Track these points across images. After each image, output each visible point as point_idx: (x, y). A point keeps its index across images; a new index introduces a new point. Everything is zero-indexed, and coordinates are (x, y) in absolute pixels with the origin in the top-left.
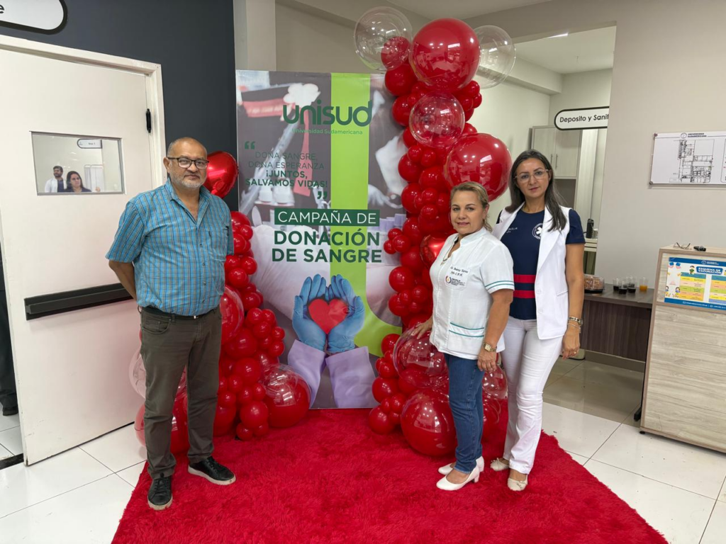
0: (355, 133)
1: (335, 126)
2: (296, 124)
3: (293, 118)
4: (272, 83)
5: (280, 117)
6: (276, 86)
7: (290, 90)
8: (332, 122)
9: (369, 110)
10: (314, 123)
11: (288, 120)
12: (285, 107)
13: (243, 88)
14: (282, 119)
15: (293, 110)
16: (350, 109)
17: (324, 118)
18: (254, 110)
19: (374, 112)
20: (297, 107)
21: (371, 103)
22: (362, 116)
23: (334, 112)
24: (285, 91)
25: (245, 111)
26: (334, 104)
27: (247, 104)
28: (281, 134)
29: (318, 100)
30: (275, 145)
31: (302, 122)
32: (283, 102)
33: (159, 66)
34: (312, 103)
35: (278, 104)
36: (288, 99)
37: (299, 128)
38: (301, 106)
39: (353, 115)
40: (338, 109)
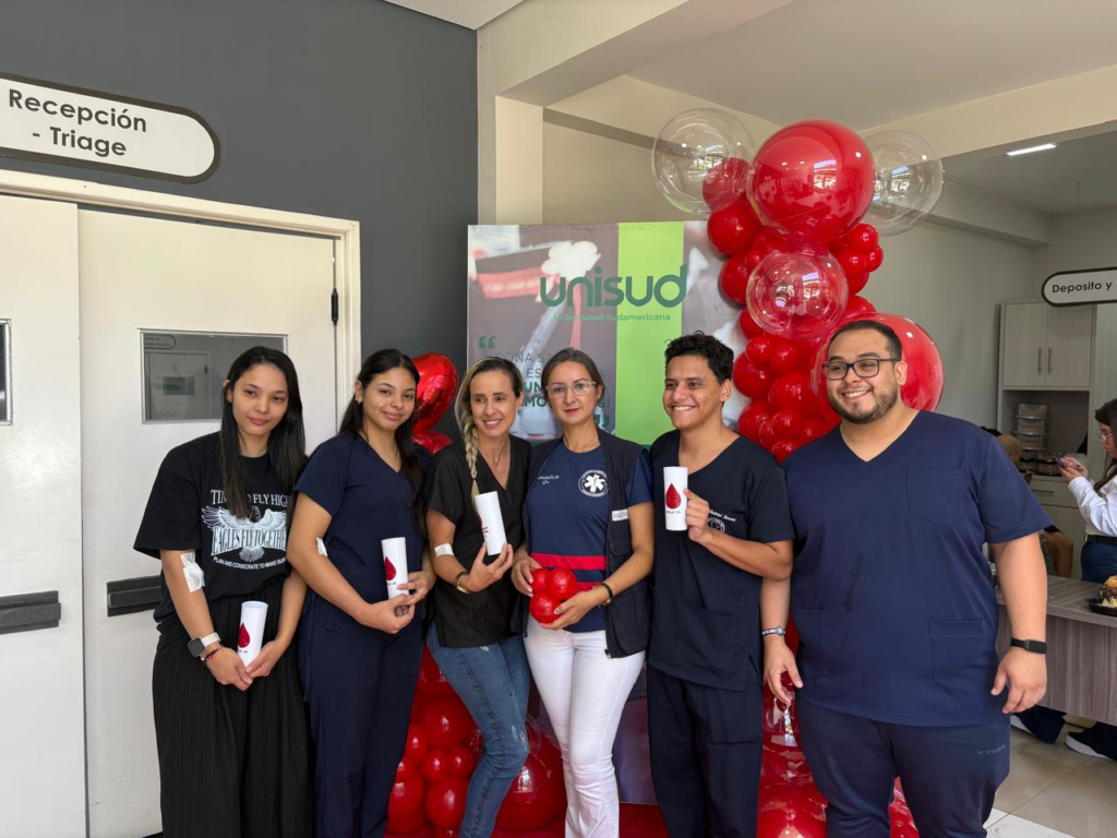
0: (657, 318)
1: (625, 308)
2: (561, 306)
3: (557, 297)
4: (523, 244)
5: (535, 296)
6: (531, 248)
7: (551, 254)
8: (620, 300)
9: (681, 281)
10: (590, 304)
11: (548, 302)
12: (543, 281)
13: (479, 252)
14: (539, 299)
15: (555, 285)
16: (650, 279)
17: (605, 295)
18: (494, 287)
19: (690, 283)
20: (563, 280)
21: (685, 269)
22: (670, 291)
23: (622, 286)
24: (544, 256)
25: (481, 288)
26: (622, 273)
27: (484, 277)
28: (536, 323)
29: (597, 268)
30: (526, 341)
31: (570, 303)
32: (541, 273)
33: (357, 224)
34: (587, 272)
35: (531, 277)
36: (548, 268)
37: (565, 312)
38: (569, 279)
39: (654, 289)
40: (629, 280)
